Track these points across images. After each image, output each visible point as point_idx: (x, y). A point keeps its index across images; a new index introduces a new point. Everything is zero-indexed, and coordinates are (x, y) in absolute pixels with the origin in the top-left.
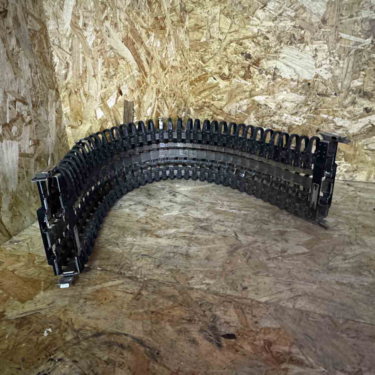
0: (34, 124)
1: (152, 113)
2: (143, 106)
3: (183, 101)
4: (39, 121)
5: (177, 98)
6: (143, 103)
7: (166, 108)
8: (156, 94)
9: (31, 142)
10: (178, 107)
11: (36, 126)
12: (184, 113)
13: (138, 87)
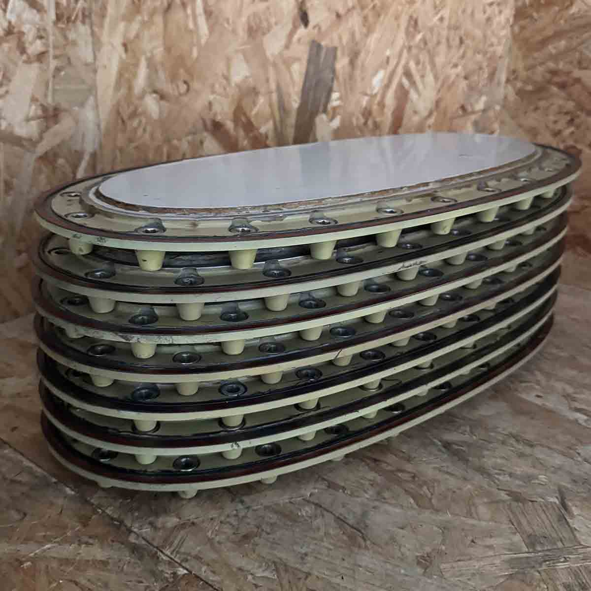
0: (53, 64)
1: (387, 86)
2: (363, 66)
3: (485, 64)
4: (69, 59)
5: (469, 53)
6: (362, 55)
7: (430, 78)
8: (407, 33)
9: (33, 107)
10: (466, 78)
11: (58, 70)
12: (484, 99)
13: (353, 8)
